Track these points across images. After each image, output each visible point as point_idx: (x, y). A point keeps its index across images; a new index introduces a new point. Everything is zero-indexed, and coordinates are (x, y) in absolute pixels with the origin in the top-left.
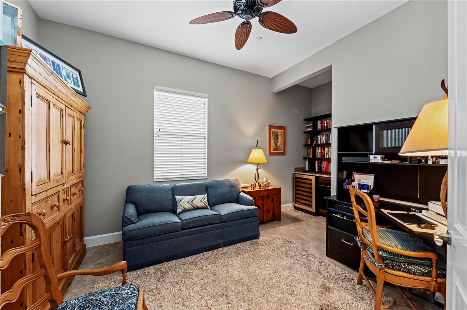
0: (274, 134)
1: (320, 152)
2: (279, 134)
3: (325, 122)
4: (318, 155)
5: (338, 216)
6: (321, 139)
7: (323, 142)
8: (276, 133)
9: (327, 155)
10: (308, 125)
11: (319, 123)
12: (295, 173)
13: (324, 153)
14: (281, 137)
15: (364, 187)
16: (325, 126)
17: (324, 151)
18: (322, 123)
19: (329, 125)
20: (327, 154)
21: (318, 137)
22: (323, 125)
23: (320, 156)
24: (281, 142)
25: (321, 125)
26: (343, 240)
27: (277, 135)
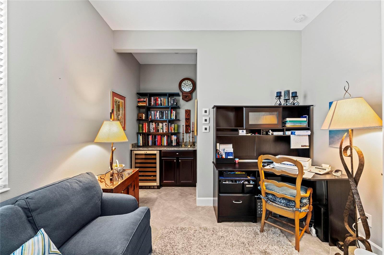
0: (116, 104)
1: (154, 127)
2: (120, 104)
3: (159, 99)
4: (152, 130)
5: (227, 183)
6: (155, 115)
7: (158, 118)
8: (118, 104)
9: (162, 130)
10: (140, 100)
11: (152, 99)
12: (133, 149)
13: (158, 128)
14: (122, 109)
15: (229, 154)
16: (159, 103)
17: (158, 126)
18: (156, 100)
19: (163, 103)
20: (161, 128)
21: (151, 113)
22: (157, 102)
23: (154, 131)
24: (122, 114)
25: (155, 102)
26: (234, 202)
27: (119, 105)
